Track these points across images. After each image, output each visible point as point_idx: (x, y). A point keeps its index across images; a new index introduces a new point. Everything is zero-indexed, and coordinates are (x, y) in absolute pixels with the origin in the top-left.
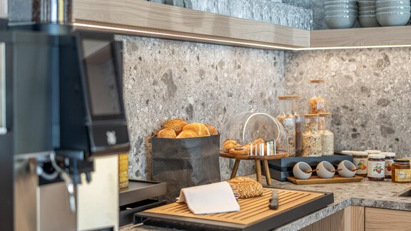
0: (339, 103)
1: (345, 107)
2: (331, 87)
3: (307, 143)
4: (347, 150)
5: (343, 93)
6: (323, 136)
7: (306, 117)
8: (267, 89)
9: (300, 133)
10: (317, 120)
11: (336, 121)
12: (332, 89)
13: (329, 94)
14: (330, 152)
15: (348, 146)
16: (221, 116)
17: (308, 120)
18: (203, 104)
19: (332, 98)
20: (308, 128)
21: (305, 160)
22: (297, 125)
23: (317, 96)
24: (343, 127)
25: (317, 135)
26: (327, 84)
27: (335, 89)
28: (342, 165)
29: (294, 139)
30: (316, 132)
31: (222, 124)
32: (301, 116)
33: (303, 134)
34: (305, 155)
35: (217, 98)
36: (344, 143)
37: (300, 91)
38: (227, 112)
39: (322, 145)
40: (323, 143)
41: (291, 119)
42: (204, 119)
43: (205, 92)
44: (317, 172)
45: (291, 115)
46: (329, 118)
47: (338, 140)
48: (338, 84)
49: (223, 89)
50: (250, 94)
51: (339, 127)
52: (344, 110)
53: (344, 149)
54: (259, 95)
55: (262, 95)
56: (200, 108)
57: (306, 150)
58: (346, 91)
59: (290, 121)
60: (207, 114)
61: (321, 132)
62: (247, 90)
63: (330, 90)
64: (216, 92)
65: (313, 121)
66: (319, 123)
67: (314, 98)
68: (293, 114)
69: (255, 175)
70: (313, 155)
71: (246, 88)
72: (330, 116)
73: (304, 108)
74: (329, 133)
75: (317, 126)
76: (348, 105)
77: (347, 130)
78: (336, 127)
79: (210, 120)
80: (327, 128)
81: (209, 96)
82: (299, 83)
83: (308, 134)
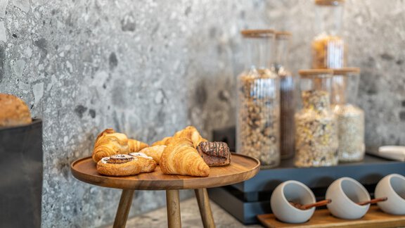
0: (374, 48)
1: (386, 57)
2: (356, 16)
3: (303, 135)
4: (390, 144)
5: (382, 29)
6: (341, 118)
7: (304, 75)
8: (226, 21)
9: (292, 112)
10: (328, 83)
11: (367, 87)
12: (359, 20)
13: (352, 32)
14: (356, 152)
15: (392, 137)
16: (102, 75)
17: (308, 84)
18: (41, 44)
19: (358, 40)
20: (309, 101)
21: (301, 174)
22: (284, 96)
23: (329, 34)
24: (382, 97)
25: (327, 115)
26: (350, 11)
27: (365, 20)
28: (386, 186)
29: (277, 126)
30: (325, 111)
31: (104, 93)
32: (293, 76)
33: (297, 116)
34: (301, 162)
35: (89, 32)
36: (383, 130)
37: (294, 28)
38: (121, 65)
39: (340, 138)
40: (341, 133)
41: (269, 82)
42: (46, 82)
43: (47, 13)
44: (329, 205)
45: (269, 73)
46: (353, 78)
47: (370, 125)
48: (372, 10)
49: (107, 12)
50: (184, 28)
51: (373, 97)
52: (385, 62)
53: (384, 144)
54: (206, 33)
55: (213, 32)
56: (29, 52)
57: (302, 152)
58: (388, 23)
59: (267, 86)
60: (57, 69)
61: (337, 108)
62: (176, 20)
63: (355, 24)
64: (86, 17)
65: (319, 84)
66: (332, 90)
67: (322, 37)
68: (277, 70)
69: (195, 201)
70: (317, 163)
71: (174, 15)
72: (358, 75)
73: (301, 61)
74: (352, 112)
75: (327, 96)
76: (392, 53)
77: (390, 103)
78: (366, 97)
79: (66, 83)
80: (349, 101)
81: (60, 25)
82: (293, 11)
83: (307, 114)
